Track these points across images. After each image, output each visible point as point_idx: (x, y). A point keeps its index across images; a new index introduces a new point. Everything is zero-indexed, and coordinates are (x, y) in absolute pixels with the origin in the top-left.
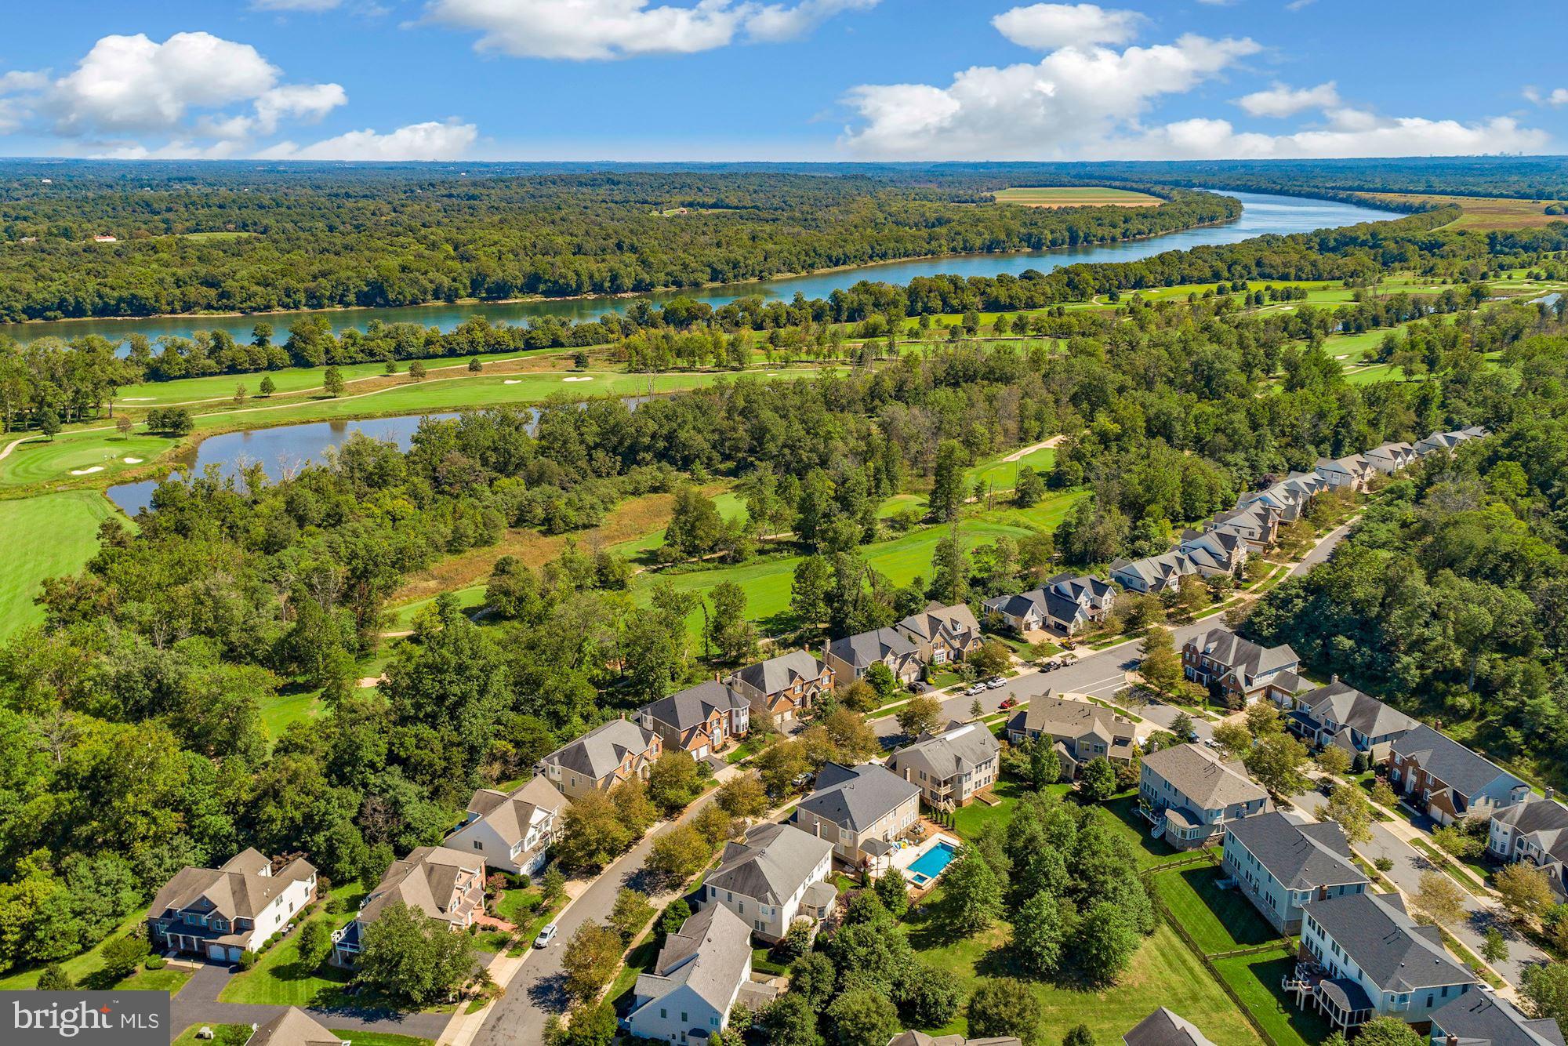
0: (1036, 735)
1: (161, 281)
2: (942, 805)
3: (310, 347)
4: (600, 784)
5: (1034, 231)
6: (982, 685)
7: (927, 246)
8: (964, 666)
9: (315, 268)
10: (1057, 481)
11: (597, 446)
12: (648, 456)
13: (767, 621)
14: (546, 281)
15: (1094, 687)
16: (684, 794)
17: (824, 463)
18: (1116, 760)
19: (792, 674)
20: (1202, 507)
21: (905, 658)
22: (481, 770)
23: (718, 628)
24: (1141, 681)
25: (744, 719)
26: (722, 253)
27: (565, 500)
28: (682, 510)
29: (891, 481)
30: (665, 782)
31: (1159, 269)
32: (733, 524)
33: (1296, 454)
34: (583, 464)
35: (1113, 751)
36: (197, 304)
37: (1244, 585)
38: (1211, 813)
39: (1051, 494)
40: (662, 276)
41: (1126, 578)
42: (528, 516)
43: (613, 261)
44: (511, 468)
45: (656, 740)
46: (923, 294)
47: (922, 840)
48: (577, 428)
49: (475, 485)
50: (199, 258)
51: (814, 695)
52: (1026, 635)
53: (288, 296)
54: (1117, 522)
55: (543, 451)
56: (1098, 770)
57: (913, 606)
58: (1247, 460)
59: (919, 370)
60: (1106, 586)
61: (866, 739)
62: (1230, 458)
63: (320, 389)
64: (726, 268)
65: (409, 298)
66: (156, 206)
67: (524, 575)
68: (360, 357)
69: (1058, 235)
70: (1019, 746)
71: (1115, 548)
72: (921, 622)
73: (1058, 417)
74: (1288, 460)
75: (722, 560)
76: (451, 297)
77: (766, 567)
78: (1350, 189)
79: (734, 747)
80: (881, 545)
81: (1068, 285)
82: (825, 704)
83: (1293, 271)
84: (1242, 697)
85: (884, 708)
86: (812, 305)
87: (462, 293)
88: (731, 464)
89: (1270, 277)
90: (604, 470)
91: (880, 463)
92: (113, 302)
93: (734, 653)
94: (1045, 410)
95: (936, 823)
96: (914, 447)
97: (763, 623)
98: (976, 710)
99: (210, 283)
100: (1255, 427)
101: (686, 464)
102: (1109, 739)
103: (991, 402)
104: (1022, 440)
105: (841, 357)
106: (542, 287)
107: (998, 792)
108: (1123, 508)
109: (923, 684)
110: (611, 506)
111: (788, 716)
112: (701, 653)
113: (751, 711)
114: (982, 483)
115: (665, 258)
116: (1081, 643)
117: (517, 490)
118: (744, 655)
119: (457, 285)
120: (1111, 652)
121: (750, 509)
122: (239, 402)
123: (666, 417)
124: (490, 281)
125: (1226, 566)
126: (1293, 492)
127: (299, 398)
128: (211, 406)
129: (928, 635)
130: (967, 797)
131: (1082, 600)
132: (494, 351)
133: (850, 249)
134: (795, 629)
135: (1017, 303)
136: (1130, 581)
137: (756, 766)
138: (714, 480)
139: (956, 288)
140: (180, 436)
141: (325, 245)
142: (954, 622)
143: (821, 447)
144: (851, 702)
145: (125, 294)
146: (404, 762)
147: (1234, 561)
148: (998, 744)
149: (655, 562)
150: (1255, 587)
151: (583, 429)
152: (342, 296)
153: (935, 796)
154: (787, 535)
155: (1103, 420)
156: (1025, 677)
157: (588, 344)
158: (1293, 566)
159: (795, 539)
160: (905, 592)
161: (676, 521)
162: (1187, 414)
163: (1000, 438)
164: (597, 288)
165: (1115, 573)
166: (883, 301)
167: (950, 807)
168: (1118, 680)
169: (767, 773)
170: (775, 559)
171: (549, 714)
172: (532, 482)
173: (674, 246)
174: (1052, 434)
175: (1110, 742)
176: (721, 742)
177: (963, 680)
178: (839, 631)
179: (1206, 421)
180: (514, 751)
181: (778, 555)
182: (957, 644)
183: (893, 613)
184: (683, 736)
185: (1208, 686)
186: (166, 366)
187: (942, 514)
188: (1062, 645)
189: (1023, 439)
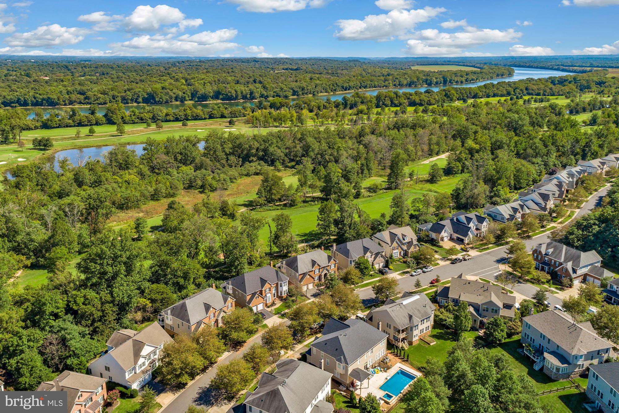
0: (456, 302)
1: (61, 92)
2: (400, 344)
3: (115, 116)
4: (193, 328)
5: (429, 78)
6: (419, 270)
7: (383, 83)
8: (409, 260)
9: (126, 88)
10: (449, 172)
11: (230, 154)
12: (255, 159)
13: (305, 235)
14: (223, 94)
15: (482, 273)
16: (243, 334)
17: (336, 161)
18: (504, 317)
19: (314, 263)
20: (524, 182)
21: (377, 254)
22: (130, 316)
23: (277, 237)
24: (510, 270)
25: (285, 288)
26: (298, 84)
27: (212, 176)
28: (266, 180)
29: (369, 170)
30: (232, 328)
31: (484, 90)
32: (291, 187)
33: (564, 160)
34: (224, 162)
35: (504, 312)
36: (75, 101)
37: (554, 220)
38: (576, 357)
39: (446, 177)
40: (272, 93)
41: (493, 215)
42: (194, 184)
43: (251, 87)
44: (188, 162)
45: (231, 301)
46: (382, 98)
47: (389, 368)
48: (222, 145)
49: (169, 169)
50: (79, 84)
51: (326, 275)
52: (441, 243)
53: (114, 99)
54: (482, 189)
55: (205, 155)
56: (496, 324)
57: (381, 228)
58: (542, 161)
59: (381, 125)
60: (484, 218)
61: (354, 302)
62: (534, 160)
63: (116, 133)
64: (299, 90)
65: (165, 100)
66: (70, 67)
67: (181, 210)
68: (136, 120)
69: (438, 79)
70: (445, 307)
71: (482, 201)
72: (385, 235)
73: (446, 144)
74: (561, 163)
75: (285, 205)
76: (183, 100)
77: (306, 209)
78: (558, 65)
79: (279, 304)
80: (363, 199)
81: (445, 96)
82: (332, 280)
83: (542, 92)
84: (571, 280)
85: (365, 282)
86: (334, 102)
87: (187, 98)
88: (293, 163)
89: (532, 94)
90: (233, 165)
91: (364, 162)
92: (40, 100)
93: (285, 251)
94: (441, 141)
95: (397, 356)
96: (380, 156)
97: (302, 236)
98: (418, 285)
99: (82, 93)
100: (546, 146)
101: (272, 163)
102: (500, 305)
103: (416, 136)
104: (430, 155)
105: (347, 122)
106: (221, 97)
107: (434, 336)
108: (486, 182)
109: (387, 269)
110: (234, 181)
111: (311, 286)
112: (267, 250)
113: (290, 283)
114: (413, 171)
115: (273, 85)
116: (472, 248)
117: (189, 172)
118: (290, 252)
119: (185, 95)
120: (488, 253)
121: (299, 181)
122: (78, 137)
123: (264, 141)
124: (199, 94)
125: (544, 209)
126: (571, 175)
127: (106, 136)
128: (65, 139)
129: (389, 243)
130: (415, 339)
131: (471, 225)
132: (195, 119)
133: (351, 84)
134: (320, 238)
135: (423, 103)
136: (496, 216)
137: (289, 318)
138: (285, 170)
139: (397, 96)
140: (47, 150)
141: (133, 80)
142: (404, 236)
143: (335, 154)
144: (346, 279)
145: (45, 97)
146: (74, 313)
147: (548, 207)
148: (434, 306)
149: (252, 206)
150: (560, 220)
151: (225, 146)
152: (137, 99)
153: (397, 339)
154: (318, 194)
155: (470, 143)
156: (443, 266)
157: (237, 117)
158: (577, 211)
159: (321, 196)
160: (376, 220)
161: (263, 186)
162: (510, 141)
163: (420, 153)
164: (244, 97)
165: (487, 212)
166: (365, 101)
167: (405, 346)
168: (495, 269)
169: (295, 323)
170: (311, 205)
171: (174, 284)
172: (197, 168)
173: (278, 82)
174: (443, 152)
175: (501, 306)
176: (271, 301)
177: (409, 267)
178: (341, 240)
179: (521, 144)
180: (150, 305)
181: (313, 203)
182: (405, 248)
183: (370, 231)
184: (248, 298)
185: (548, 273)
186: (50, 122)
187: (393, 185)
188: (462, 249)
189: (431, 153)
